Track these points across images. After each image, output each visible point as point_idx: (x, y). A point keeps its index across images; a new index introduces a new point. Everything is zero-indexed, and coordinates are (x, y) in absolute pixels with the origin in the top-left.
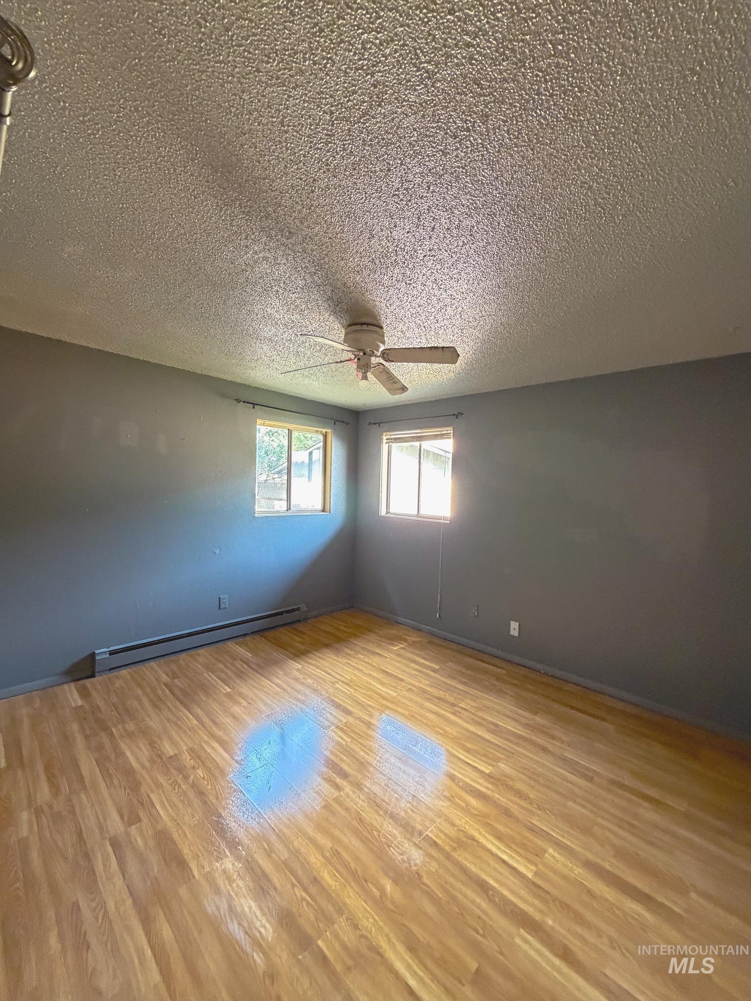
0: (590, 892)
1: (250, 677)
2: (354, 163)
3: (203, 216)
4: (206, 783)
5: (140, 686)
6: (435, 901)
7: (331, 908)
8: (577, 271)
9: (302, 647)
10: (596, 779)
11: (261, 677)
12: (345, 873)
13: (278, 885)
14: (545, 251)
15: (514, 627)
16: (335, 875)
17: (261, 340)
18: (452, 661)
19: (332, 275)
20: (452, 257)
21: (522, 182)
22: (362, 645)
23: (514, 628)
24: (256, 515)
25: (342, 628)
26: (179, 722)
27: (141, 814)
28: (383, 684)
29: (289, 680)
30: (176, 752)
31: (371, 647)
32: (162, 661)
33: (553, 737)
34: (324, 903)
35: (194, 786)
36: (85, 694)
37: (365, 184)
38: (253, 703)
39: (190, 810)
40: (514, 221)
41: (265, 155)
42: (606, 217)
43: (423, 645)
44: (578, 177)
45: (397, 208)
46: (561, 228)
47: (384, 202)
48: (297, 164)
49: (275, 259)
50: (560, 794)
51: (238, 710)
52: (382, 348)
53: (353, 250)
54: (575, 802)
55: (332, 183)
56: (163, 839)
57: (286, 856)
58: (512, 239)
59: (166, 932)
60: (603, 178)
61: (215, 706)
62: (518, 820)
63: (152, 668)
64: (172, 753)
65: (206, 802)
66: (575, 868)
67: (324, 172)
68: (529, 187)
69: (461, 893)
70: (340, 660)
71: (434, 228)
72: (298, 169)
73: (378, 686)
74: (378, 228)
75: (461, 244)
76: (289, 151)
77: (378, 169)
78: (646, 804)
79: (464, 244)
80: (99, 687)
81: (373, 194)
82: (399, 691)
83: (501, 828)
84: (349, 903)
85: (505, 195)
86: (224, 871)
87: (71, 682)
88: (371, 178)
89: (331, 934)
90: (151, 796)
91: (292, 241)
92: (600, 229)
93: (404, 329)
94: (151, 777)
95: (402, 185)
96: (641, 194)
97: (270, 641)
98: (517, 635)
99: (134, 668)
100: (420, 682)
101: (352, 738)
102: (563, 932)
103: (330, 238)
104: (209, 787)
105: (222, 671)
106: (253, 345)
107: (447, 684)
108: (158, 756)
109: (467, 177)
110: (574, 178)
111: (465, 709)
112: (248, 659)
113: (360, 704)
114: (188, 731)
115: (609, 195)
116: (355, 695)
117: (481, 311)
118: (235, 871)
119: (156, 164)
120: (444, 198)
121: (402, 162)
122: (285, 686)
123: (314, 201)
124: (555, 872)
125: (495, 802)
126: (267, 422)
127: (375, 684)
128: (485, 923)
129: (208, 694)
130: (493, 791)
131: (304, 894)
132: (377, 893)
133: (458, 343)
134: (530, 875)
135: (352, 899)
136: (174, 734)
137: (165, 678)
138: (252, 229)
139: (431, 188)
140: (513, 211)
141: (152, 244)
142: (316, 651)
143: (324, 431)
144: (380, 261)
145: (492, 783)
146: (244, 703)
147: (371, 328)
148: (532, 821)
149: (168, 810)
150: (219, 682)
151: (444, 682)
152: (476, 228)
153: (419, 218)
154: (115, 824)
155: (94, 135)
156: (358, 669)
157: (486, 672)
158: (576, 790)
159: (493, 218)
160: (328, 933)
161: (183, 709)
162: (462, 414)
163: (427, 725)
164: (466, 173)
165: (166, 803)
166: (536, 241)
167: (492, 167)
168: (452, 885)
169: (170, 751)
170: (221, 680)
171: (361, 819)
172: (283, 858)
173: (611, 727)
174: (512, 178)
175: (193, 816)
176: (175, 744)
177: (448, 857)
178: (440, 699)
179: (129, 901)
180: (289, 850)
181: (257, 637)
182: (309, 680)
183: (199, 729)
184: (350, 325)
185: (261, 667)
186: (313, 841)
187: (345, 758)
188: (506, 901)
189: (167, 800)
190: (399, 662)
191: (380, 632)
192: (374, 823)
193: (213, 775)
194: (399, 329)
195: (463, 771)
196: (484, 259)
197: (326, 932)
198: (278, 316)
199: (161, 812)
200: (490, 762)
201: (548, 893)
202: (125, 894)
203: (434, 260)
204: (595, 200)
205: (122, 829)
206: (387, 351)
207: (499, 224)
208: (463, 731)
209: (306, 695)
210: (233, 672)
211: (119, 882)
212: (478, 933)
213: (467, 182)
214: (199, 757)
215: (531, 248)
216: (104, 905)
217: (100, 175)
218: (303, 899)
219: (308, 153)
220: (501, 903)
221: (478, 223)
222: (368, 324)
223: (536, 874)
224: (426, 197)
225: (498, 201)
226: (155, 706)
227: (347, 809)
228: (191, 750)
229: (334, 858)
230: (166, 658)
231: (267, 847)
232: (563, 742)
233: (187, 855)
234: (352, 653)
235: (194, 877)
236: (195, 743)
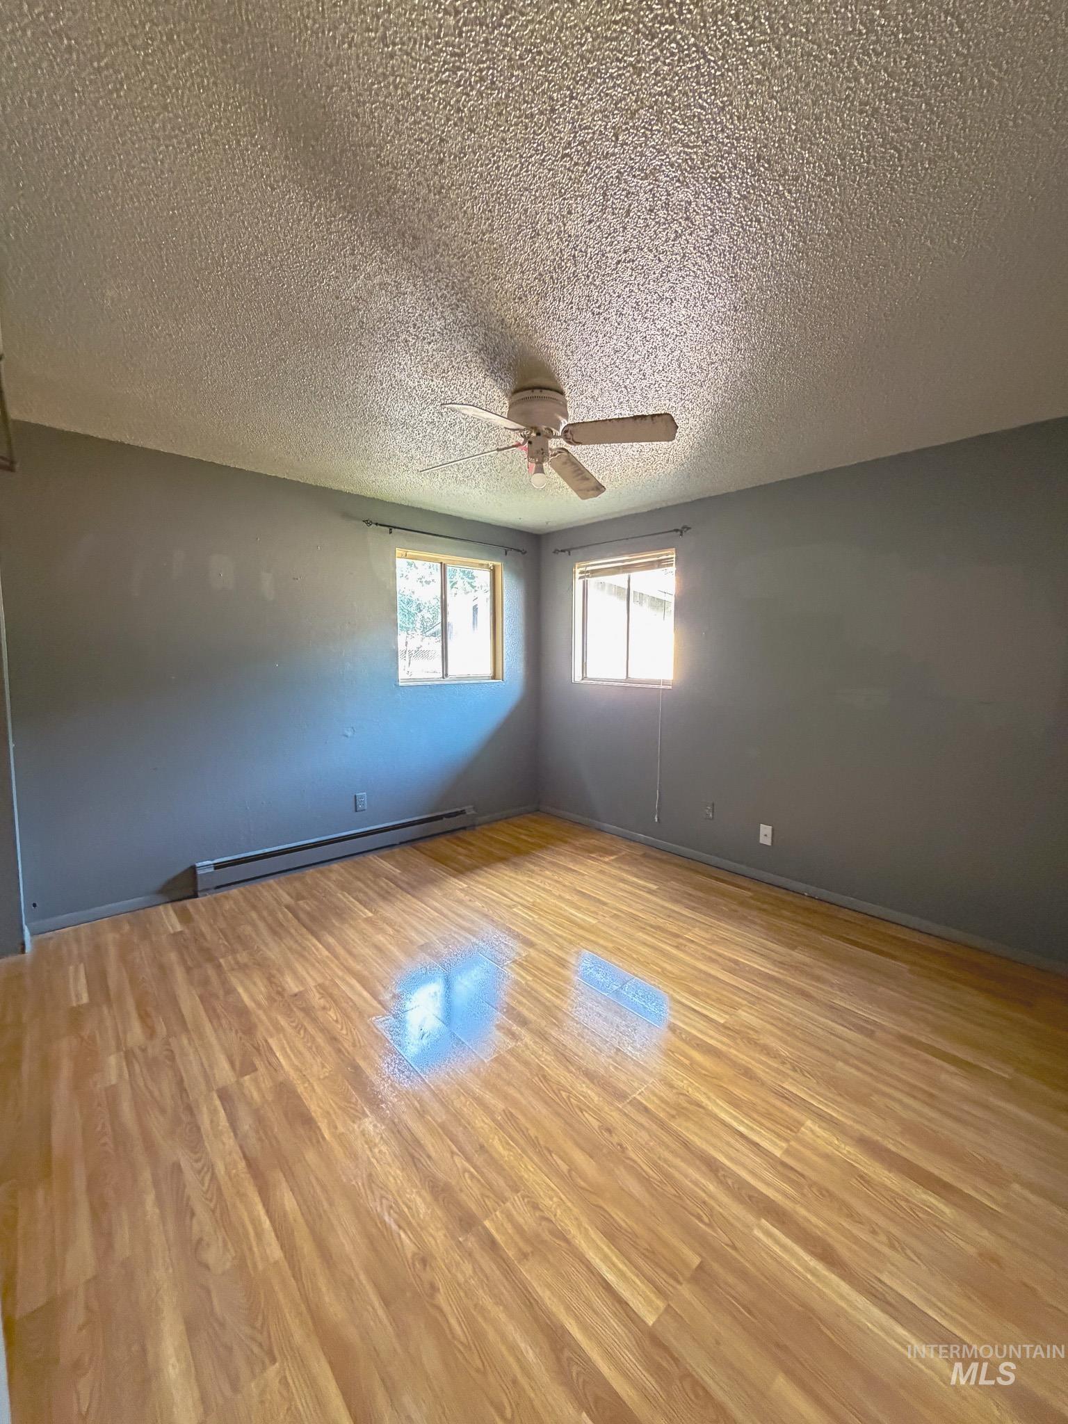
0: (862, 1178)
1: (397, 898)
2: (498, 104)
3: (287, 221)
4: (340, 1026)
5: (254, 907)
6: (644, 1180)
7: (501, 1182)
8: (857, 272)
9: (468, 861)
10: (879, 1034)
11: (414, 900)
12: (522, 1142)
13: (433, 1154)
14: (805, 238)
15: (765, 832)
16: (509, 1144)
17: (391, 425)
18: (677, 880)
19: (482, 307)
20: (660, 261)
21: (763, 113)
22: (548, 858)
23: (765, 834)
24: (400, 684)
25: (523, 837)
26: (306, 954)
27: (257, 1062)
28: (578, 908)
29: (450, 902)
30: (302, 989)
31: (563, 861)
32: (282, 877)
33: (818, 979)
34: (492, 1175)
35: (324, 1030)
36: (185, 917)
37: (518, 141)
38: (402, 930)
39: (319, 1060)
40: (754, 187)
41: (364, 103)
42: (902, 166)
43: (636, 859)
44: (855, 93)
45: (570, 179)
46: (828, 192)
47: (550, 170)
48: (413, 114)
49: (398, 285)
50: (826, 1052)
51: (382, 939)
52: (564, 423)
53: (509, 260)
54: (846, 1062)
55: (468, 142)
56: (285, 1091)
57: (444, 1117)
58: (751, 221)
59: (289, 1202)
60: (898, 90)
61: (351, 934)
62: (763, 1084)
63: (270, 886)
64: (296, 990)
65: (339, 1051)
66: (843, 1146)
67: (455, 124)
68: (774, 121)
69: (681, 1173)
70: (520, 877)
71: (628, 212)
72: (415, 123)
73: (573, 911)
74: (544, 219)
75: (673, 236)
76: (399, 92)
77: (535, 110)
78: (952, 1069)
79: (678, 236)
80: (203, 910)
81: (531, 157)
82: (600, 917)
83: (737, 1092)
84: (526, 1176)
85: (738, 139)
86: (363, 1133)
87: (168, 902)
88: (526, 129)
89: (502, 1212)
90: (270, 1041)
91: (418, 251)
92: (892, 189)
93: (596, 393)
94: (270, 1018)
95: (575, 137)
96: (961, 116)
97: (424, 853)
98: (769, 844)
99: (248, 886)
100: (630, 906)
101: (535, 976)
102: (821, 1224)
103: (474, 243)
104: (344, 1032)
105: (360, 890)
106: (382, 434)
107: (666, 908)
108: (277, 993)
109: (674, 111)
110: (848, 96)
111: (693, 941)
112: (394, 876)
113: (545, 933)
114: (317, 964)
115: (907, 122)
116: (539, 921)
117: (710, 354)
118: (378, 1134)
119: (211, 135)
120: (642, 154)
121: (572, 93)
122: (445, 911)
123: (445, 178)
124: (814, 1149)
125: (730, 1060)
126: (410, 553)
127: (567, 908)
128: (711, 1209)
129: (342, 919)
130: (728, 1045)
131: (467, 1165)
132: (564, 1167)
133: (678, 412)
134: (778, 1153)
135: (532, 1173)
136: (300, 969)
137: (287, 899)
138: (359, 236)
139: (621, 138)
140: (752, 168)
141: (222, 275)
142: (486, 866)
143: (491, 563)
144: (552, 277)
145: (728, 1036)
146: (390, 931)
147: (546, 393)
148: (784, 1085)
149: (291, 1060)
150: (357, 903)
151: (663, 907)
152: (693, 205)
153: (604, 194)
154: (224, 1073)
155: (117, 91)
156: (544, 889)
157: (723, 894)
158: (848, 1047)
159: (720, 185)
160: (498, 1213)
161: (310, 937)
162: (688, 528)
163: (638, 961)
164: (673, 104)
165: (288, 1050)
166: (790, 220)
167: (714, 89)
168: (666, 1161)
169: (292, 986)
170: (360, 902)
171: (544, 1077)
172: (439, 1120)
173: (904, 967)
174: (748, 106)
175: (323, 1066)
176: (300, 980)
177: (662, 1125)
178: (658, 928)
179: (242, 1165)
180: (448, 1111)
181: (407, 848)
182: (477, 903)
183: (332, 961)
184: (516, 392)
185: (413, 887)
186: (480, 1101)
187: (524, 1001)
188: (743, 1184)
189: (290, 1047)
190: (601, 881)
191: (577, 843)
192: (563, 1081)
193: (348, 1017)
194: (588, 394)
195: (687, 1020)
196: (709, 262)
197: (495, 1211)
198: (411, 383)
199: (282, 1060)
200: (726, 1008)
201: (803, 1176)
202: (237, 1156)
203: (632, 269)
204: (884, 135)
205: (233, 1080)
206: (571, 428)
207: (730, 194)
208: (689, 970)
209: (473, 922)
210: (376, 892)
211: (230, 1141)
212: (701, 1221)
213: (676, 121)
214: (331, 996)
215: (782, 235)
216: (212, 1167)
217: (135, 162)
218: (465, 1170)
219: (429, 92)
220: (736, 1186)
221: (697, 194)
222: (541, 388)
223: (787, 1152)
224: (613, 154)
225: (727, 152)
226: (274, 933)
227: (526, 1064)
228: (321, 986)
229: (509, 1122)
230: (288, 875)
231: (418, 1106)
232: (832, 985)
233: (315, 1112)
234: (536, 869)
235: (324, 1138)
236: (326, 978)
